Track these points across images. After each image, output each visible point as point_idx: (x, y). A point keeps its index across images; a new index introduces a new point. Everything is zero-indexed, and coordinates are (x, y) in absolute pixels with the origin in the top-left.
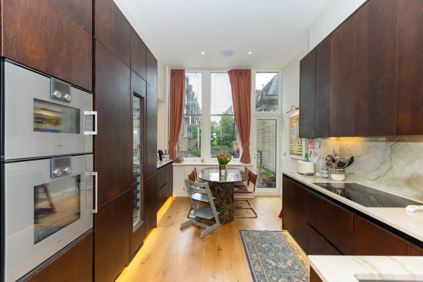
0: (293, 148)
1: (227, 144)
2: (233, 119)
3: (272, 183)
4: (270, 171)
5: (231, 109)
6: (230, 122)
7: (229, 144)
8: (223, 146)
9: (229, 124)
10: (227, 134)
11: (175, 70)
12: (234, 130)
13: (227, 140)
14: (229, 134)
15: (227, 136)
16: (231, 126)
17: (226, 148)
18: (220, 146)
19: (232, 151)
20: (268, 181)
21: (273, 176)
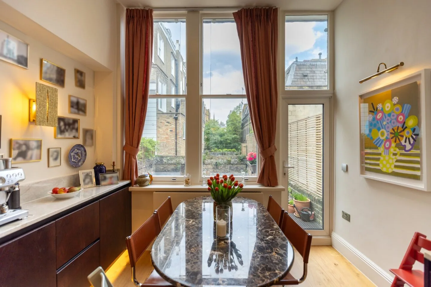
0: (378, 159)
1: (234, 147)
2: (242, 119)
3: (310, 212)
4: (302, 191)
5: (240, 107)
6: (238, 122)
7: (237, 147)
8: (231, 149)
9: (237, 124)
10: (235, 135)
11: (134, 10)
12: (242, 130)
13: (234, 143)
14: (237, 136)
15: (235, 138)
16: (239, 127)
17: (234, 151)
18: (226, 149)
19: (240, 156)
20: (302, 210)
21: (310, 201)
